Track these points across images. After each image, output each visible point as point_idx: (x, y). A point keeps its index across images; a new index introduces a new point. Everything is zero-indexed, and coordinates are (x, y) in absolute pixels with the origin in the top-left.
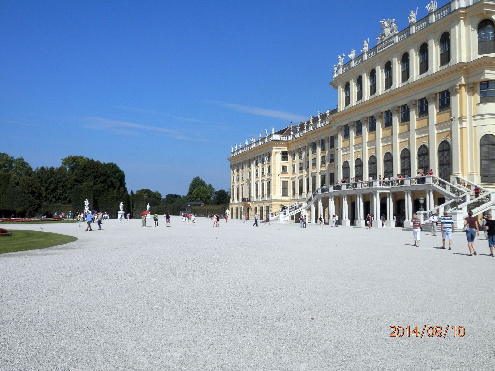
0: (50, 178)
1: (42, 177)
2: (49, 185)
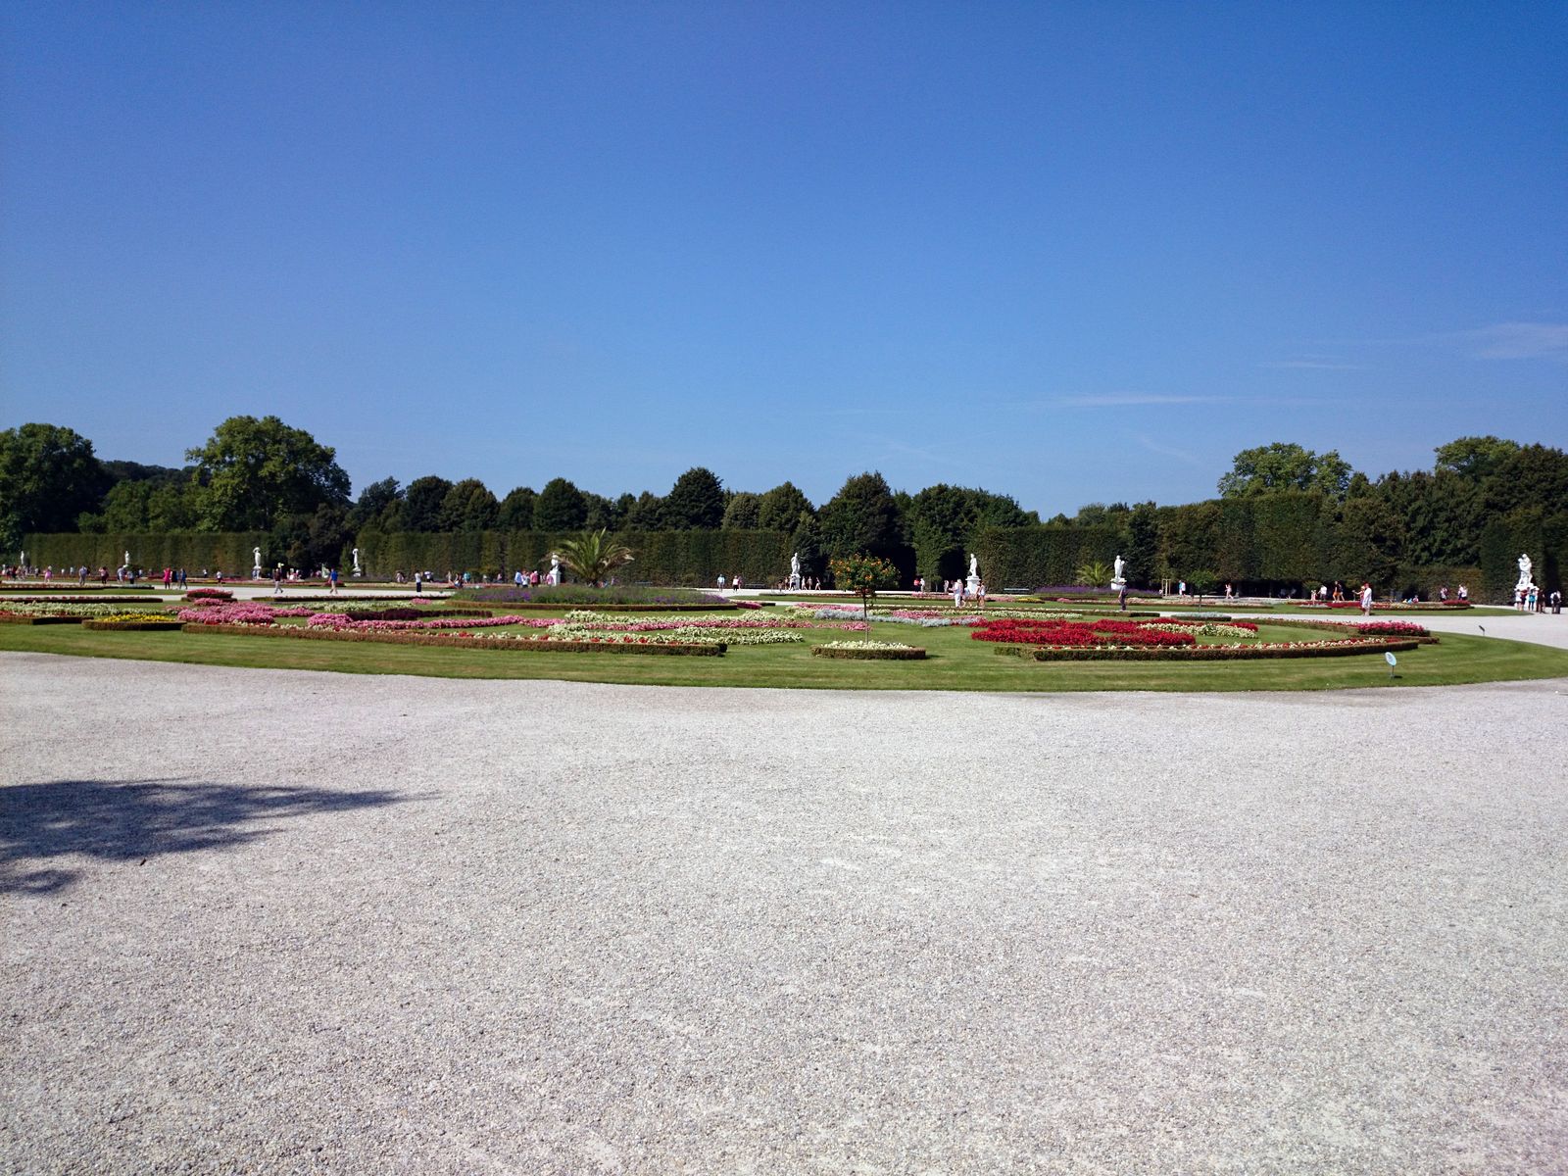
0: (1416, 499)
1: (1394, 497)
2: (1413, 519)
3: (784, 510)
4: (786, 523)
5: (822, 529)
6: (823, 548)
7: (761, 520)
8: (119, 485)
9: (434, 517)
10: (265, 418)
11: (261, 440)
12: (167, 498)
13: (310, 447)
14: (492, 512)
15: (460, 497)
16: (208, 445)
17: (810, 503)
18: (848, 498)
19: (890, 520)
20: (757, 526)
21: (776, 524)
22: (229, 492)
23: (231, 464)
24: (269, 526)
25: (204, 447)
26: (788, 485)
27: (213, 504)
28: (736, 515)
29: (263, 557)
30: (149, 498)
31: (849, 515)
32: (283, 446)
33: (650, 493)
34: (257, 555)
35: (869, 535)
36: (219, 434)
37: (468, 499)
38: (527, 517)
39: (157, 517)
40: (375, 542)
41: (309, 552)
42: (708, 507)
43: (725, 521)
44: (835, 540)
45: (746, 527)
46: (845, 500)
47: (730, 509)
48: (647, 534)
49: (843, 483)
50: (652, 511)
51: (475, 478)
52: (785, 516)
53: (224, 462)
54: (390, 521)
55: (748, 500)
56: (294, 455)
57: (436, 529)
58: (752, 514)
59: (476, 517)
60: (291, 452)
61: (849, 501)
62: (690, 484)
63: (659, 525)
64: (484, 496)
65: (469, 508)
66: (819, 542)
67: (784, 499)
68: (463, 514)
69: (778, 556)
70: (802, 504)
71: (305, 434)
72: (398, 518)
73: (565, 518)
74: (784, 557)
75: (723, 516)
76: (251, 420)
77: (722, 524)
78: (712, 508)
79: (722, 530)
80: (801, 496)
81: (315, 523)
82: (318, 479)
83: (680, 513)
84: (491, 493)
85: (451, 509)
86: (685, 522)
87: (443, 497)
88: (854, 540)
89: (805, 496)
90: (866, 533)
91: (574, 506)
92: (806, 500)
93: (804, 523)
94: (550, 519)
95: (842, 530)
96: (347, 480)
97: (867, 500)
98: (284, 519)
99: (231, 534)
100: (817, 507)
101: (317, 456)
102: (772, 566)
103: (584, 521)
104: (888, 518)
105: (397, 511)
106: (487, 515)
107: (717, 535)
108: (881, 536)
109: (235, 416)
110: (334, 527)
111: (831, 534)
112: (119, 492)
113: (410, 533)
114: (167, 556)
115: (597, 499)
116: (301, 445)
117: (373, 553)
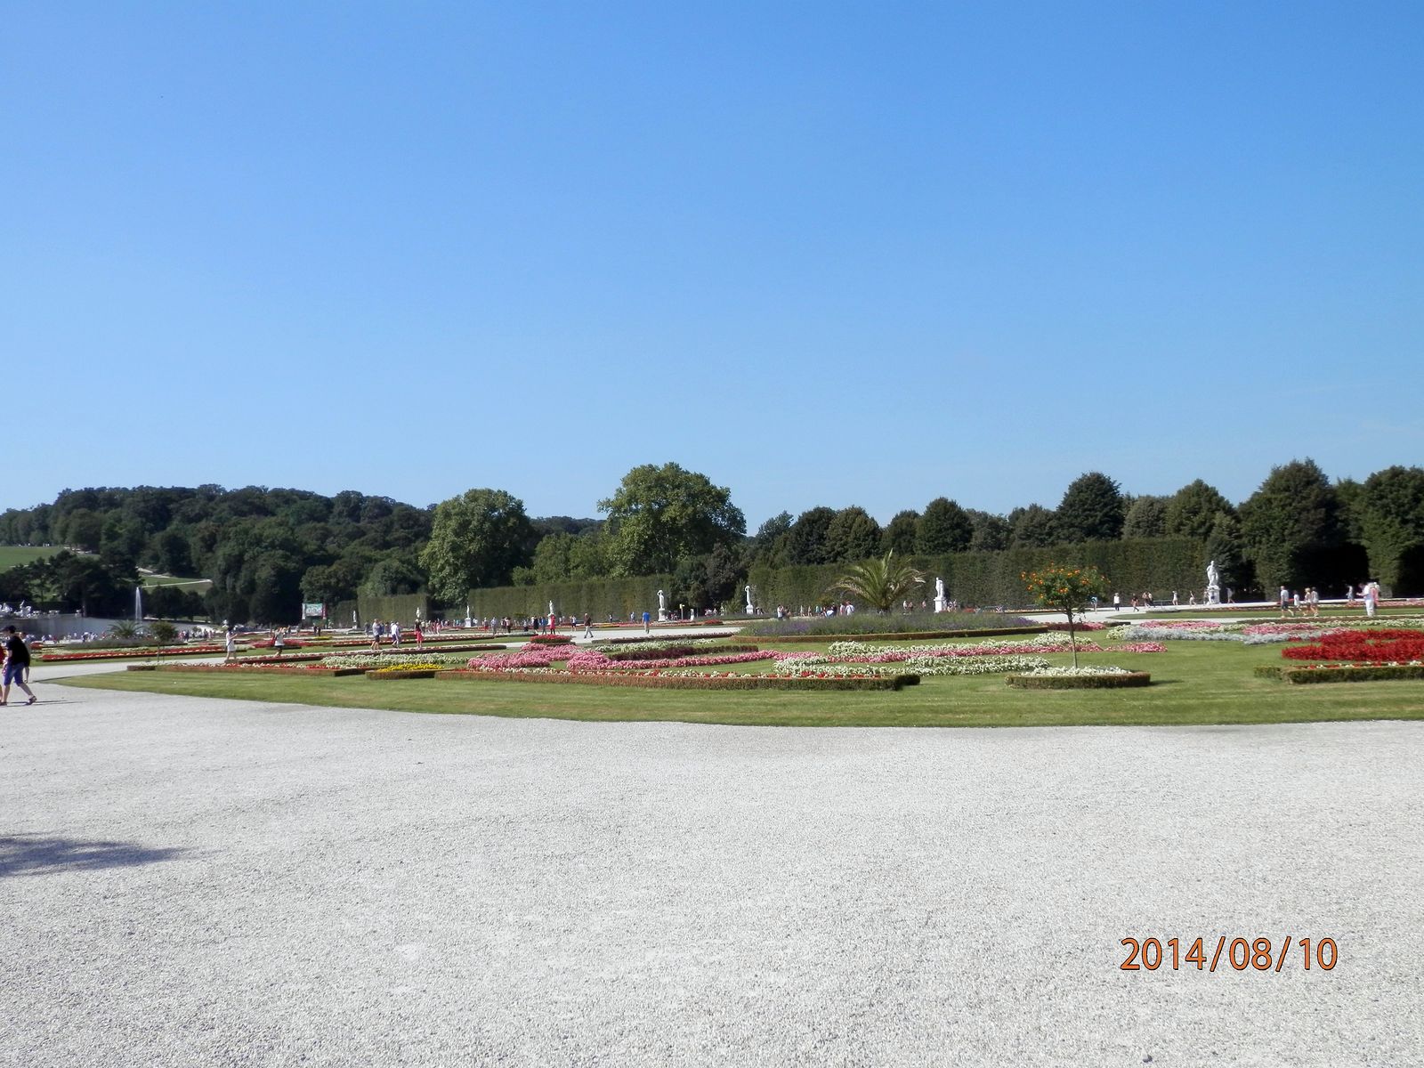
3: (1195, 513)
4: (1200, 526)
5: (1242, 531)
6: (1246, 554)
7: (1168, 525)
8: (545, 539)
9: (819, 548)
10: (665, 465)
11: (661, 485)
12: (585, 548)
13: (706, 489)
14: (874, 539)
15: (843, 526)
16: (616, 495)
17: (1228, 502)
18: (1273, 492)
19: (1329, 515)
20: (1163, 533)
21: (1187, 529)
22: (636, 538)
23: (636, 511)
24: (673, 567)
25: (612, 498)
26: (1199, 484)
27: (624, 551)
28: (1138, 523)
29: (666, 599)
30: (570, 549)
31: (1276, 512)
32: (682, 490)
33: (1038, 505)
34: (661, 597)
35: (1303, 534)
36: (626, 484)
37: (850, 527)
38: (909, 542)
39: (577, 567)
40: (765, 578)
41: (707, 592)
42: (1106, 515)
43: (1126, 529)
44: (1260, 542)
45: (1150, 534)
46: (1269, 495)
47: (1130, 516)
48: (1036, 550)
49: (1266, 475)
50: (1041, 525)
51: (857, 506)
52: (1197, 519)
53: (631, 510)
54: (780, 555)
55: (1152, 505)
56: (693, 497)
57: (822, 561)
58: (1158, 519)
59: (860, 545)
60: (689, 495)
61: (1274, 496)
62: (1082, 491)
63: (1050, 540)
64: (866, 522)
65: (852, 536)
66: (1239, 546)
67: (1195, 499)
68: (846, 543)
69: (1190, 566)
70: (1218, 504)
71: (701, 477)
72: (786, 552)
73: (949, 540)
74: (1198, 567)
75: (1123, 524)
76: (652, 469)
77: (1122, 533)
78: (1110, 516)
79: (1122, 541)
80: (1216, 494)
81: (711, 562)
82: (715, 519)
83: (1072, 525)
84: (873, 519)
85: (834, 539)
86: (1079, 534)
87: (827, 528)
88: (1284, 541)
89: (1220, 494)
90: (1300, 531)
91: (958, 526)
92: (1222, 498)
93: (1220, 526)
94: (933, 541)
95: (1268, 531)
96: (742, 518)
97: (1296, 493)
98: (685, 561)
99: (638, 578)
100: (1236, 505)
101: (713, 497)
102: (1183, 578)
103: (968, 541)
104: (1326, 512)
105: (785, 545)
106: (870, 542)
107: (1117, 546)
108: (1318, 534)
109: (638, 466)
110: (728, 566)
111: (1255, 536)
112: (544, 547)
113: (798, 567)
114: (584, 603)
115: (984, 516)
116: (698, 488)
117: (764, 588)
